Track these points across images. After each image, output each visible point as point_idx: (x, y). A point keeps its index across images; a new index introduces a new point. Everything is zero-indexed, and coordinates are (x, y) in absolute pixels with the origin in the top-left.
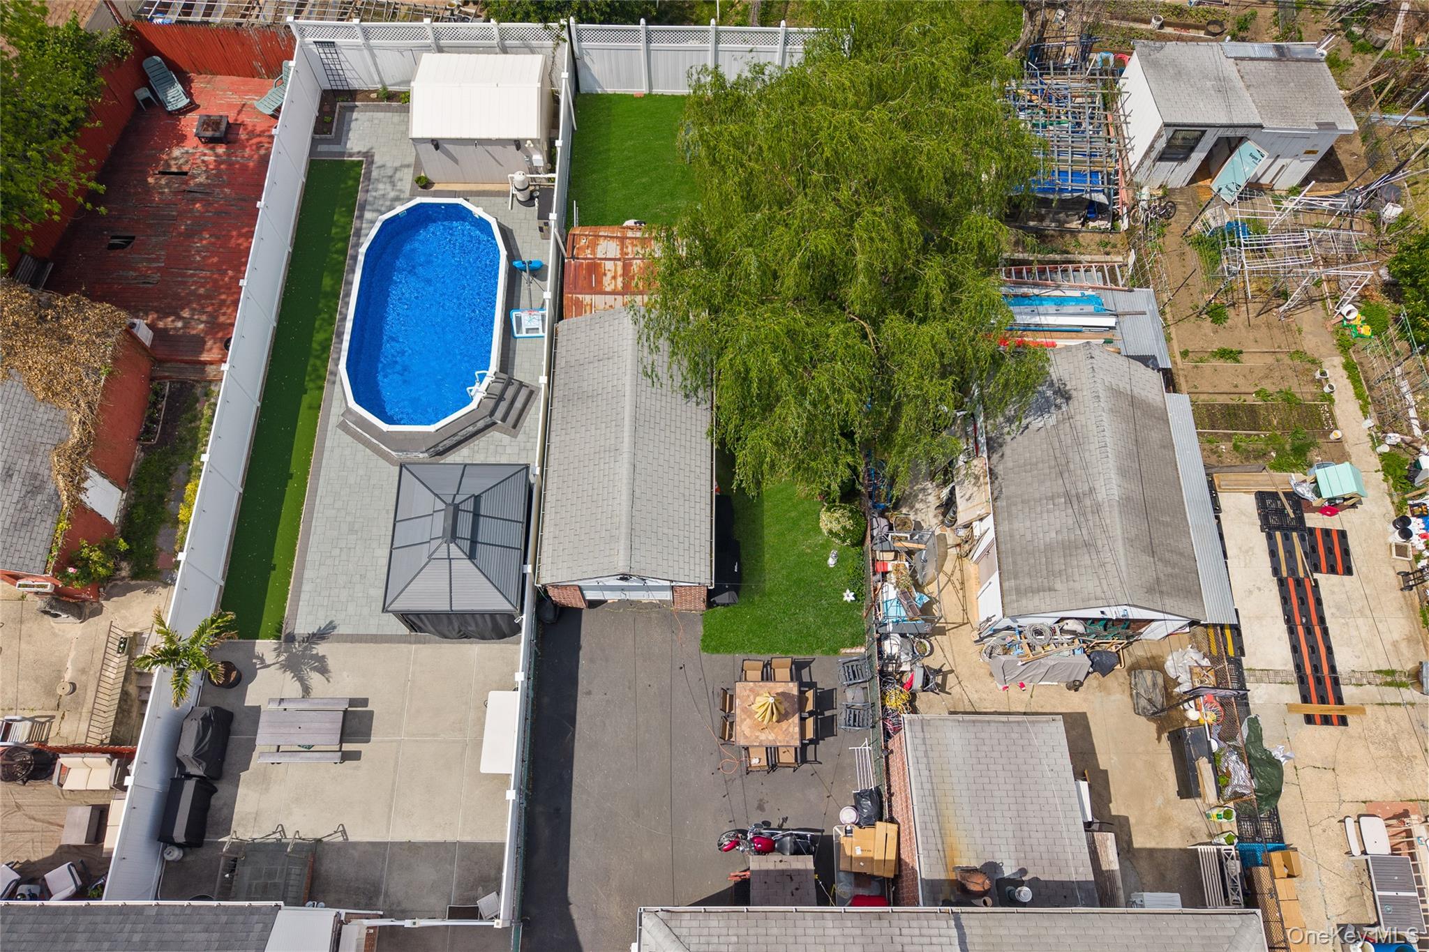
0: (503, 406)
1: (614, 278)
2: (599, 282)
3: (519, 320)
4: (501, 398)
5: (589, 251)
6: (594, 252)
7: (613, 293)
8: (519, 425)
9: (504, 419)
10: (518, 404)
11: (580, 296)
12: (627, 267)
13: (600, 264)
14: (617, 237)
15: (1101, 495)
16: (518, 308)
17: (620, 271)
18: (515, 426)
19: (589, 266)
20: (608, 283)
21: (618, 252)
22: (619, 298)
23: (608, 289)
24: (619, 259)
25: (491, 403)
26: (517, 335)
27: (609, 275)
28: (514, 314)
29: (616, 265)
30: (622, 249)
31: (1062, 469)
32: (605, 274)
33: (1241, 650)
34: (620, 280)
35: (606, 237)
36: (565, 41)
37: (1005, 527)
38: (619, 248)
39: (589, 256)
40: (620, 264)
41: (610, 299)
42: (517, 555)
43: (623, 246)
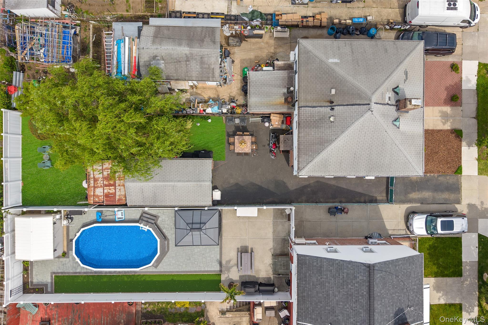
0: (150, 220)
1: (110, 189)
2: (112, 194)
3: (118, 218)
4: (147, 221)
5: (100, 198)
6: (101, 196)
7: (115, 189)
8: (155, 215)
9: (154, 220)
10: (149, 216)
11: (117, 199)
12: (106, 186)
13: (105, 194)
14: (94, 189)
15: (188, 52)
16: (115, 219)
17: (108, 188)
18: (156, 217)
19: (106, 197)
20: (112, 191)
21: (100, 188)
22: (117, 187)
23: (114, 191)
24: (104, 188)
25: (150, 224)
26: (124, 219)
27: (109, 191)
28: (117, 220)
29: (106, 189)
30: (99, 187)
31: (179, 62)
33: (223, 14)
35: (94, 192)
36: (9, 211)
37: (194, 79)
38: (98, 188)
39: (102, 197)
41: (117, 190)
42: (203, 212)
43: (98, 187)
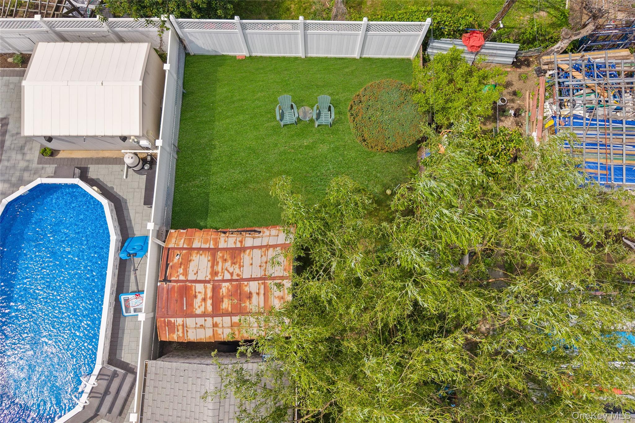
1: (204, 300)
2: (190, 305)
3: (127, 301)
4: (107, 392)
5: (181, 271)
6: (185, 273)
7: (204, 315)
8: (125, 411)
9: (110, 411)
11: (172, 320)
12: (215, 290)
13: (191, 287)
14: (209, 249)
16: (127, 293)
17: (209, 294)
18: (120, 414)
19: (180, 288)
20: (199, 307)
21: (209, 270)
22: (209, 319)
23: (199, 311)
24: (208, 282)
25: (96, 402)
26: (125, 314)
27: (200, 297)
28: (123, 297)
29: (205, 288)
30: (212, 267)
32: (196, 297)
34: (209, 302)
35: (199, 249)
38: (210, 264)
39: (182, 278)
40: (209, 286)
41: (200, 321)
43: (214, 262)
